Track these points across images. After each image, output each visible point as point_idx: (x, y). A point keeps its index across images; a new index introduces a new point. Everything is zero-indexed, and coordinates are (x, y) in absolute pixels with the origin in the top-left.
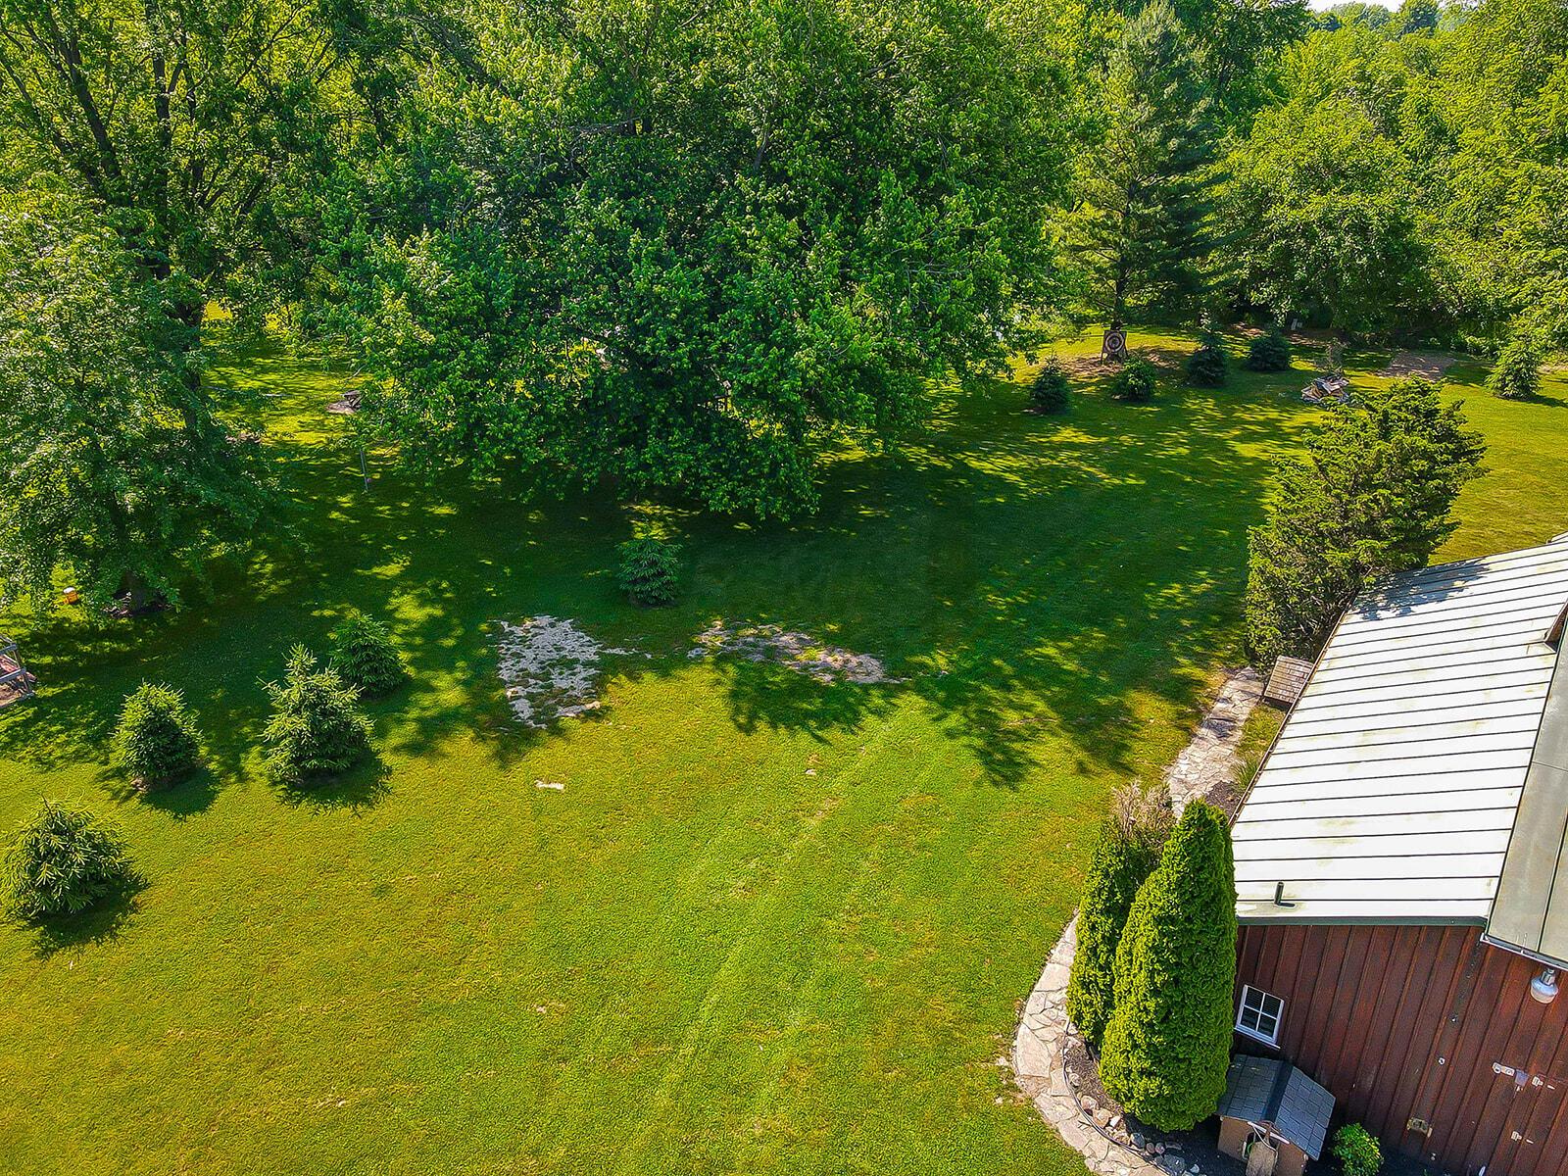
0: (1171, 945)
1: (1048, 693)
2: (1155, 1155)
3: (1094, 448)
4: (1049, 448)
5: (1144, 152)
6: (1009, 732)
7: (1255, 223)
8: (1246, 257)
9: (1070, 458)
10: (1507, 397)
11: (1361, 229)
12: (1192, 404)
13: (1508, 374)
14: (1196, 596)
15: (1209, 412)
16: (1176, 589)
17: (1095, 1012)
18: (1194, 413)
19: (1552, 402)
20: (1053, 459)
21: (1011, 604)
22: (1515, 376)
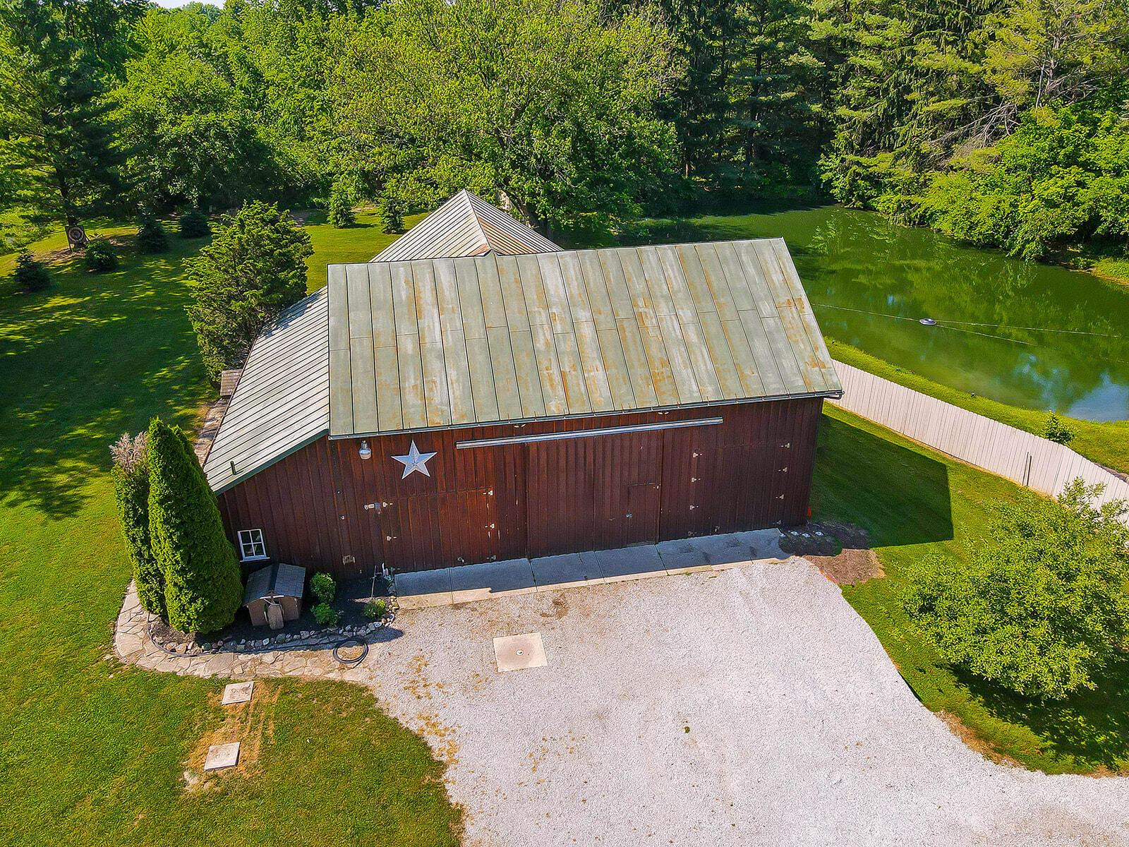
0: (173, 513)
1: (85, 456)
2: (219, 647)
3: (82, 305)
4: (44, 313)
5: (43, 89)
6: (61, 487)
9: (62, 315)
10: (341, 227)
11: (222, 135)
12: (149, 265)
13: (337, 214)
14: (179, 372)
15: (163, 267)
16: (165, 371)
17: (156, 592)
18: (153, 270)
19: (365, 226)
20: (48, 318)
21: (40, 414)
22: (341, 214)
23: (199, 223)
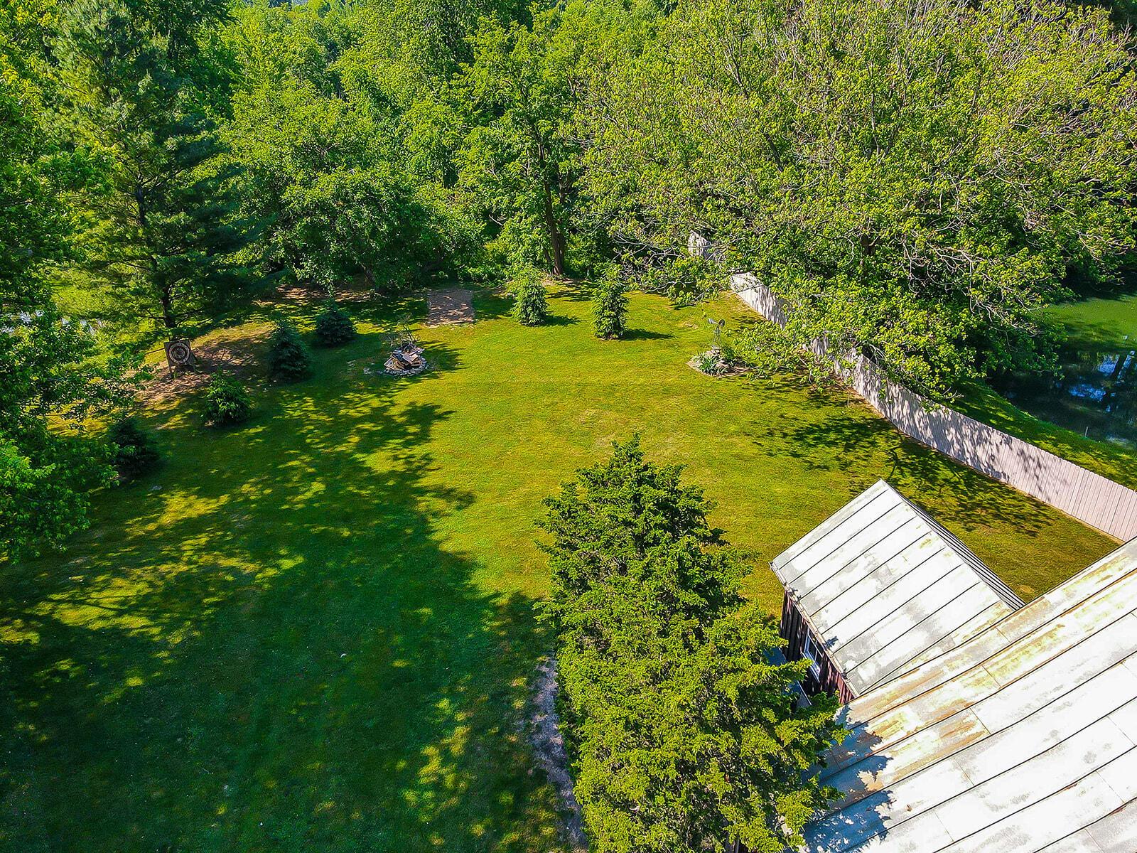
3: (220, 519)
4: (165, 541)
7: (276, 205)
8: (279, 237)
12: (292, 411)
13: (527, 306)
15: (315, 417)
18: (300, 423)
20: (177, 560)
22: (533, 307)
23: (343, 325)
